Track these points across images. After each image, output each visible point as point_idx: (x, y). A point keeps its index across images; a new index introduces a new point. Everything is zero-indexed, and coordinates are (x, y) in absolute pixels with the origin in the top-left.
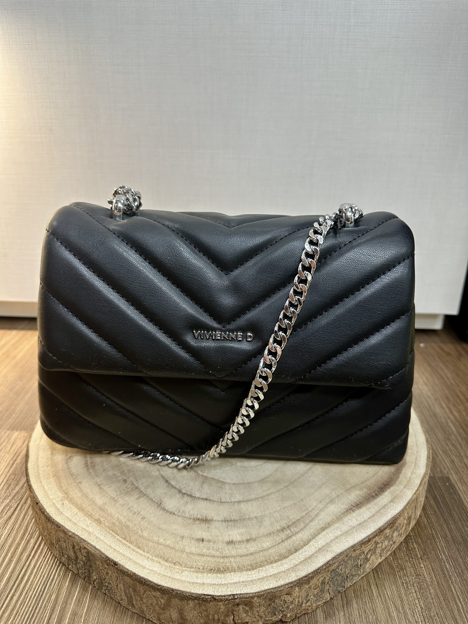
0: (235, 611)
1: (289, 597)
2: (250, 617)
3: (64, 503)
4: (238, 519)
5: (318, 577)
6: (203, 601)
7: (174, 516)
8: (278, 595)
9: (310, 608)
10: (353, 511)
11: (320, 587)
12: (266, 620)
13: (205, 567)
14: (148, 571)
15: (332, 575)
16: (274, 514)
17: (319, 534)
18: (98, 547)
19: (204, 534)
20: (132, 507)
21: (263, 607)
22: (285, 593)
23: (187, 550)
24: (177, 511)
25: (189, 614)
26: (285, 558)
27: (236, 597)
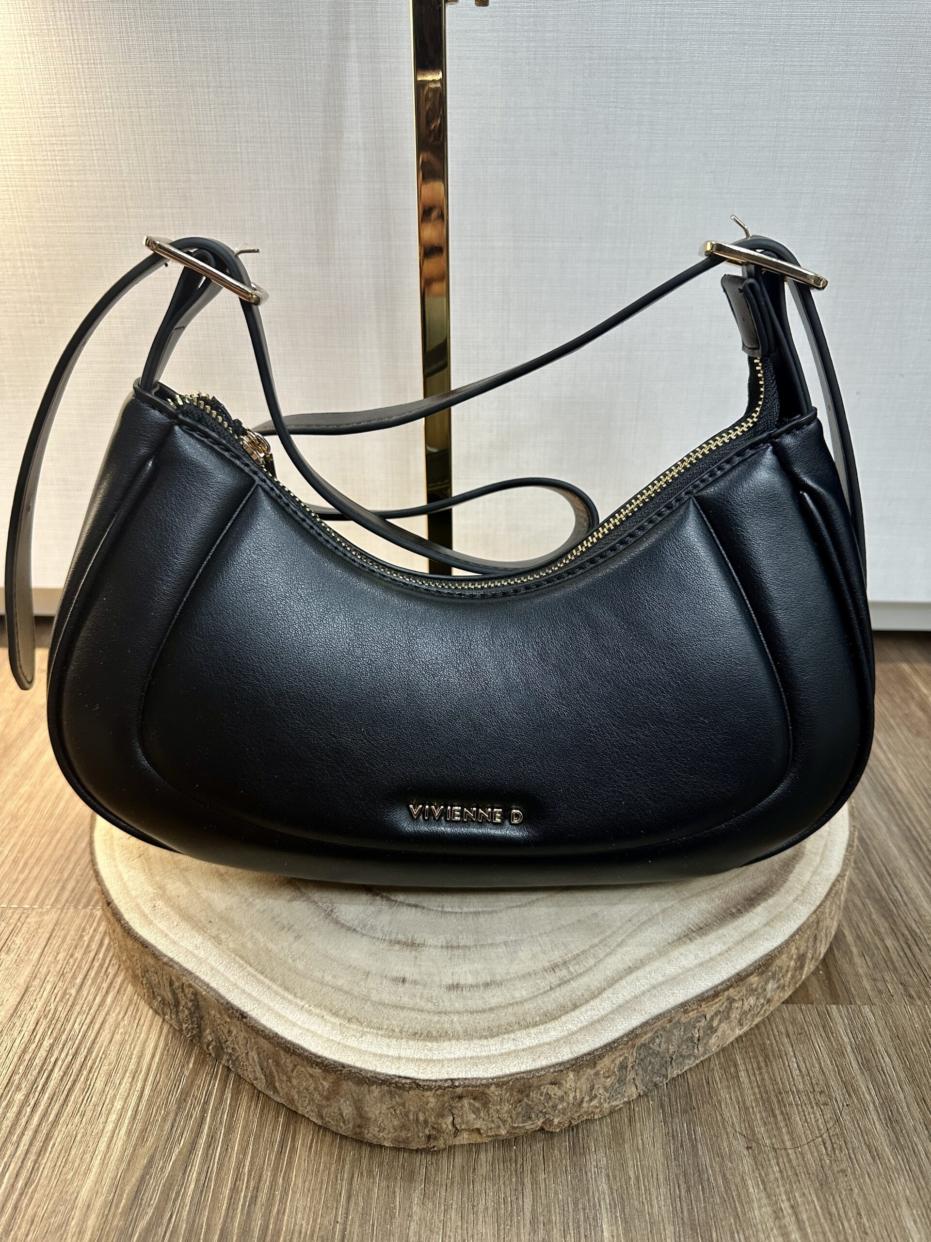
0: (456, 1108)
1: (556, 1089)
2: (484, 1120)
3: (157, 905)
4: (472, 944)
5: (613, 1056)
6: (397, 1087)
7: (354, 934)
8: (535, 1084)
9: (598, 1110)
10: (690, 939)
11: (616, 1075)
12: (515, 1128)
13: (405, 1029)
14: (301, 1031)
15: (640, 1054)
16: (539, 939)
17: (621, 978)
18: (213, 985)
19: (407, 969)
20: (279, 916)
21: (507, 1104)
22: (548, 1081)
23: (375, 997)
24: (361, 926)
25: (373, 1109)
26: (553, 1019)
27: (457, 1084)
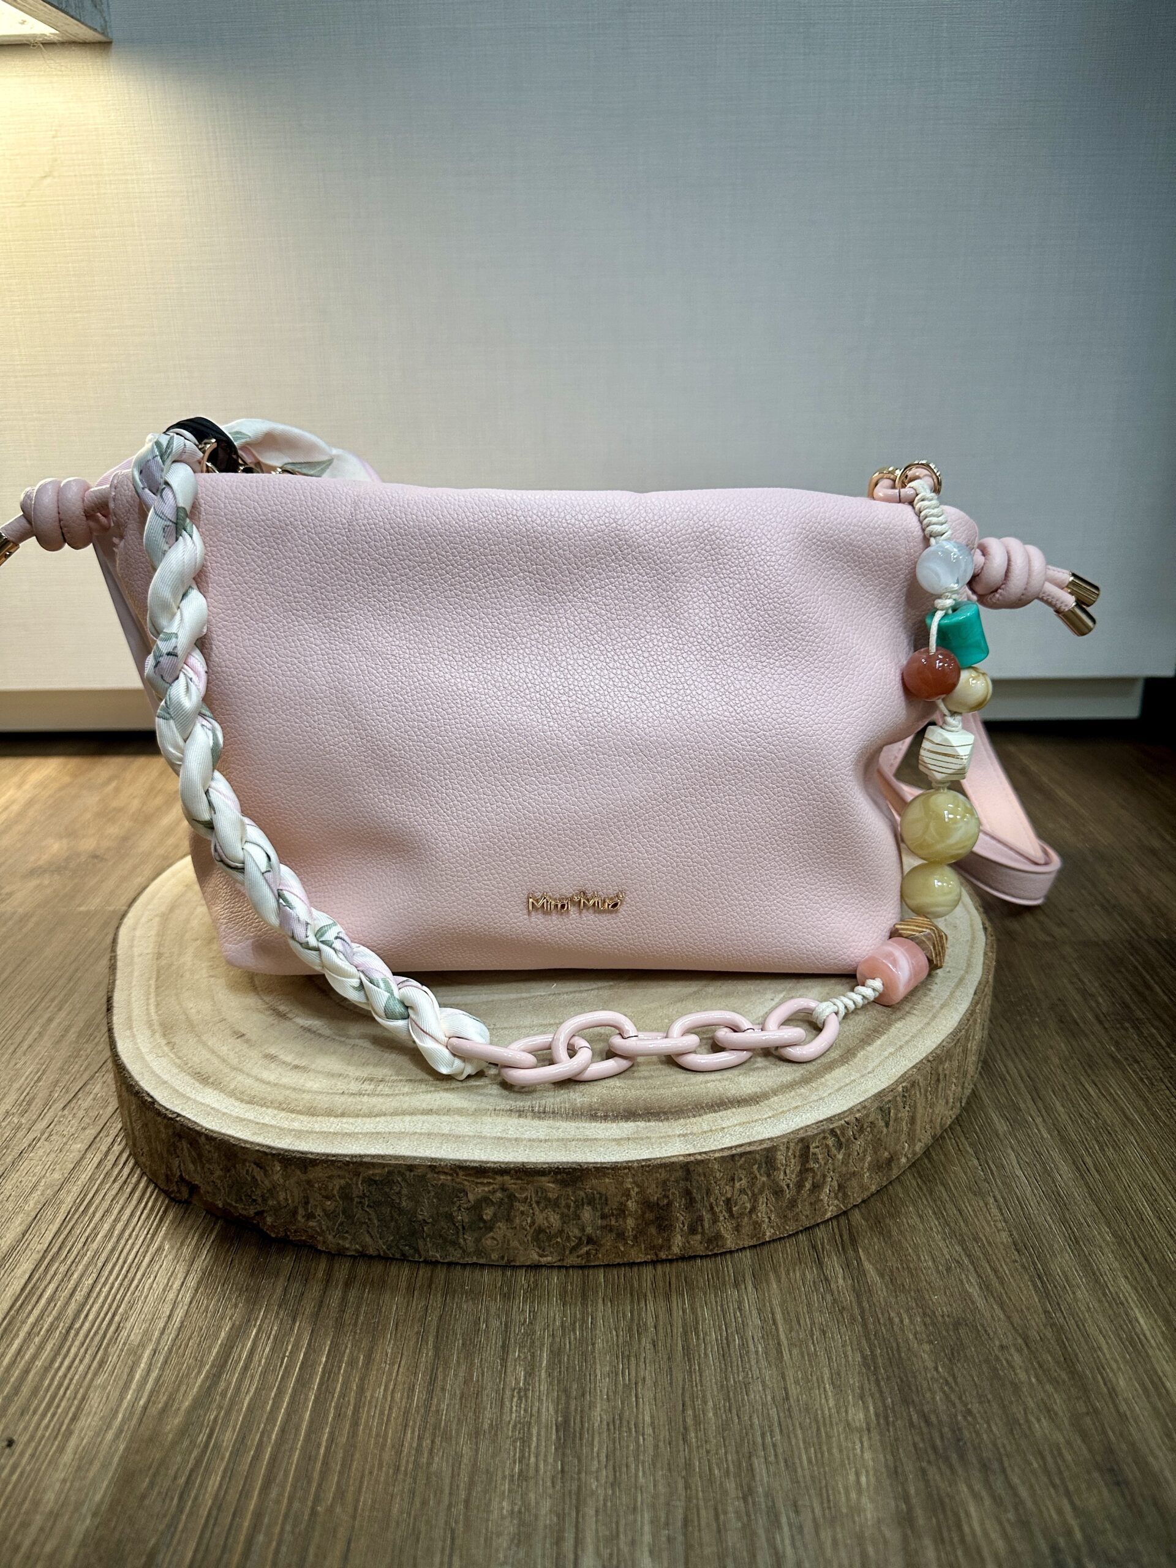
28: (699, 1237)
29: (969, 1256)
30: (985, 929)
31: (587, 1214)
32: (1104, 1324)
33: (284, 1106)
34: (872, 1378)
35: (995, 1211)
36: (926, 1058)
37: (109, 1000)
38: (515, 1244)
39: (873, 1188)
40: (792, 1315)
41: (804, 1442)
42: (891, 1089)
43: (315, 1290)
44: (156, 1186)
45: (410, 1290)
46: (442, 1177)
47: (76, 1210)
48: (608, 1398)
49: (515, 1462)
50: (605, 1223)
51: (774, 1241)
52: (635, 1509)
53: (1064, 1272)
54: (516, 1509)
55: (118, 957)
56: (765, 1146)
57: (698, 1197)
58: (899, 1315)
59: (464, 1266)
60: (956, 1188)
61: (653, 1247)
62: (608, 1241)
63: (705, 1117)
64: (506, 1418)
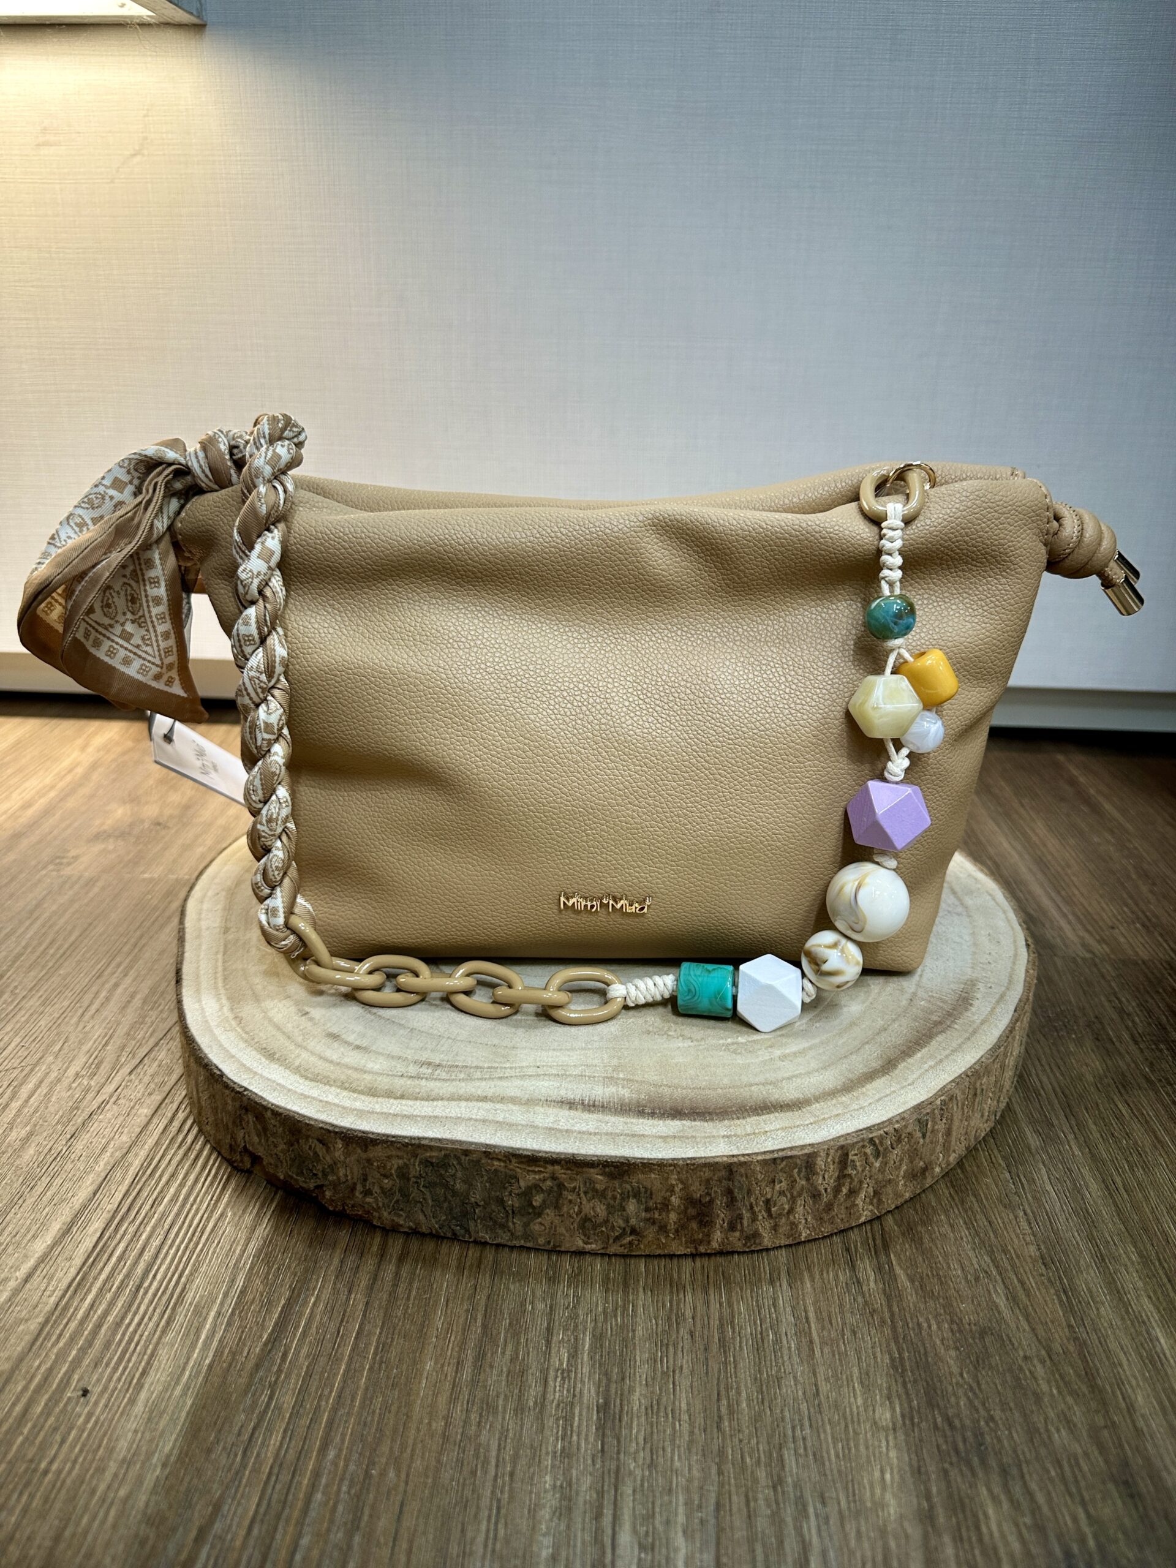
0: (245, 1121)
8: (303, 1132)
9: (375, 1214)
10: (571, 1107)
13: (262, 1042)
17: (467, 1100)
21: (282, 1142)
23: (271, 1014)
26: (372, 1095)
28: (737, 1234)
29: (997, 1267)
30: (1028, 945)
31: (632, 1206)
32: (1126, 1341)
33: (347, 1085)
34: (900, 1380)
35: (1024, 1225)
36: (965, 1073)
37: (178, 972)
38: (562, 1230)
39: (907, 1195)
40: (825, 1314)
41: (833, 1437)
42: (930, 1102)
43: (370, 1264)
44: (219, 1154)
45: (460, 1268)
46: (496, 1163)
47: (144, 1173)
48: (647, 1384)
49: (557, 1439)
50: (648, 1216)
51: (809, 1241)
52: (670, 1490)
53: (1089, 1289)
54: (558, 1483)
55: (187, 930)
56: (806, 1151)
57: (739, 1197)
58: (928, 1320)
59: (512, 1248)
60: (987, 1199)
61: (693, 1241)
62: (651, 1233)
63: (749, 1120)
64: (550, 1397)
